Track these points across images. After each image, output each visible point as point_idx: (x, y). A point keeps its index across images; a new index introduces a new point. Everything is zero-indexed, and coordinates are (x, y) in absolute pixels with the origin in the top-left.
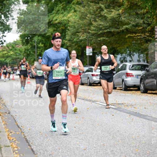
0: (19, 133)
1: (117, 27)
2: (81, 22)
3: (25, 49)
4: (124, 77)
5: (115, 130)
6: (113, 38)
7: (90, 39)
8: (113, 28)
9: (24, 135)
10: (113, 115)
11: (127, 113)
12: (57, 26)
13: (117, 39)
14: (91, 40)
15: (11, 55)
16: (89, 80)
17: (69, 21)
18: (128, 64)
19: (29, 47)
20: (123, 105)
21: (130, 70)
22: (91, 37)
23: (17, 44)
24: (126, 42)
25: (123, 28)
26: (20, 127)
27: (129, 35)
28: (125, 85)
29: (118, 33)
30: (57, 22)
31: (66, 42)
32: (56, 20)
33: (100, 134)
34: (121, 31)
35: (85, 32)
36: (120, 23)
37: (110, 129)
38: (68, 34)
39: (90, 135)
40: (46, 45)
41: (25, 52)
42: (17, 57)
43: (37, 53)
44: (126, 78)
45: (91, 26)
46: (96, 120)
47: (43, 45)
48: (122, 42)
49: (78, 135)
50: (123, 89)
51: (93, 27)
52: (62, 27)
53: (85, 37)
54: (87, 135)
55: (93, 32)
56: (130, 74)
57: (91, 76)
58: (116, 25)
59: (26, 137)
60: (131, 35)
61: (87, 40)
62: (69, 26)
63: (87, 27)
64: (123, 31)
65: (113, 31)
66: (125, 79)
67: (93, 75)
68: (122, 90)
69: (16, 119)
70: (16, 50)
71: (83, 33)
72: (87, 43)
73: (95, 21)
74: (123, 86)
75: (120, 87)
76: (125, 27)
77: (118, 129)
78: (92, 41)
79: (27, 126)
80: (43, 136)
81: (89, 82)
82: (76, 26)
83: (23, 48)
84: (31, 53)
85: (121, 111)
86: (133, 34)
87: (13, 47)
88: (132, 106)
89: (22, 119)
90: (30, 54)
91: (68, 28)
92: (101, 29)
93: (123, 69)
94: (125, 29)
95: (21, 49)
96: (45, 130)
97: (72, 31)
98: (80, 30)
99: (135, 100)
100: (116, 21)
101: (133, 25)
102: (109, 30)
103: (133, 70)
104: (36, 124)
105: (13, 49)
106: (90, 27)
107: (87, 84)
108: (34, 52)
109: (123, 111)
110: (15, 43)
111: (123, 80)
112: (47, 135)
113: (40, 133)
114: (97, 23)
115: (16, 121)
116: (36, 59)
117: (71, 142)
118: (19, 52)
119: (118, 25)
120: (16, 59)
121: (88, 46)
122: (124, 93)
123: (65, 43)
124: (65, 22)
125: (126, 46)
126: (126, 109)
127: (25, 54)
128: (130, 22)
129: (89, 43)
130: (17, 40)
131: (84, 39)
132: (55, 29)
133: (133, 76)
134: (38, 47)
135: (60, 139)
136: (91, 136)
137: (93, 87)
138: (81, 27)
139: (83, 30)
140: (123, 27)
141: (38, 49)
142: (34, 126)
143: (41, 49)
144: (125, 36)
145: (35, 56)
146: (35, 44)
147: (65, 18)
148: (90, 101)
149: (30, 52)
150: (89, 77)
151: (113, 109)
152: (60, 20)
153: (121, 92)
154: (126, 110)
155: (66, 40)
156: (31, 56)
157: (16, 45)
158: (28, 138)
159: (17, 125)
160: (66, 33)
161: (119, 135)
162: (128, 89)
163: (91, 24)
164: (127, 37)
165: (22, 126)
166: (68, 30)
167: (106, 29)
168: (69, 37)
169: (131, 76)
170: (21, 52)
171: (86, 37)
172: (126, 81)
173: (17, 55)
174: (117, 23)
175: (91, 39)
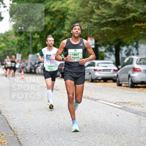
0: (12, 136)
1: (122, 15)
2: (82, 10)
3: (18, 41)
4: (130, 72)
5: (120, 132)
6: (118, 29)
7: (92, 29)
8: (118, 16)
9: (17, 138)
10: (118, 116)
11: (134, 113)
12: (55, 14)
13: (123, 29)
14: (93, 31)
15: (3, 47)
16: (90, 76)
17: (68, 9)
18: (135, 58)
19: (23, 38)
20: (129, 104)
21: (138, 64)
22: (93, 27)
23: (10, 35)
24: (134, 33)
25: (130, 17)
26: (13, 128)
27: (136, 24)
28: (132, 81)
29: (124, 22)
30: (54, 9)
31: (65, 32)
32: (54, 7)
33: (103, 137)
34: (127, 19)
35: (87, 21)
36: (126, 11)
37: (114, 132)
38: (67, 24)
39: (91, 138)
40: (42, 36)
41: (18, 44)
42: (10, 49)
43: (32, 45)
44: (133, 73)
45: (93, 14)
46: (98, 121)
47: (38, 36)
48: (128, 32)
49: (79, 137)
50: (130, 86)
51: (96, 15)
52: (60, 15)
53: (86, 27)
54: (88, 138)
55: (95, 21)
56: (137, 69)
57: (93, 71)
58: (122, 14)
59: (19, 140)
60: (139, 25)
61: (89, 30)
62: (68, 14)
63: (88, 16)
64: (129, 20)
65: (119, 20)
66: (132, 75)
67: (95, 70)
68: (128, 87)
69: (8, 120)
70: (8, 41)
71: (84, 23)
72: (89, 33)
73: (98, 8)
74: (129, 82)
75: (126, 84)
76: (132, 15)
77: (123, 132)
78: (95, 31)
79: (21, 127)
80: (38, 139)
81: (90, 78)
82: (76, 15)
83: (16, 39)
84: (26, 44)
85: (126, 111)
86: (141, 24)
87: (5, 38)
88: (139, 106)
89: (15, 120)
90: (24, 46)
91: (68, 16)
92: (104, 18)
93: (130, 63)
94: (132, 17)
95: (14, 41)
96: (40, 132)
97: (72, 20)
98: (81, 19)
99: (142, 99)
100: (122, 9)
101: (141, 13)
102: (113, 19)
103: (140, 64)
104: (30, 125)
105: (5, 40)
106: (92, 16)
107: (89, 80)
108: (29, 44)
109: (129, 110)
110: (7, 34)
111: (129, 76)
112: (43, 138)
113: (35, 136)
114: (100, 11)
115: (8, 122)
116: (31, 52)
117: (70, 145)
118: (11, 44)
119: (124, 13)
120: (8, 51)
121: (90, 37)
122: (131, 90)
123: (63, 34)
124: (64, 9)
125: (133, 37)
126: (132, 108)
127: (18, 46)
128: (137, 9)
129: (90, 34)
130: (9, 30)
131: (86, 29)
132: (52, 18)
133: (141, 71)
134: (33, 39)
135: (57, 142)
136: (93, 138)
137: (95, 83)
138: (82, 16)
139: (83, 19)
140: (129, 15)
141: (33, 41)
142: (28, 127)
143: (37, 40)
144: (132, 25)
145: (29, 49)
146: (30, 35)
147: (64, 5)
148: (92, 99)
149: (24, 44)
150: (91, 72)
151: (118, 109)
152: (58, 8)
153: (127, 90)
154: (133, 110)
155: (65, 30)
156: (25, 49)
157: (8, 35)
158: (21, 141)
159: (9, 126)
160: (65, 23)
161: (125, 138)
162: (135, 85)
163: (93, 12)
164: (134, 26)
165: (15, 128)
166: (67, 19)
167: (110, 18)
168: (68, 27)
169: (138, 71)
170: (14, 43)
171: (88, 27)
172: (133, 77)
173: (9, 48)
174: (123, 11)
175: (94, 29)
